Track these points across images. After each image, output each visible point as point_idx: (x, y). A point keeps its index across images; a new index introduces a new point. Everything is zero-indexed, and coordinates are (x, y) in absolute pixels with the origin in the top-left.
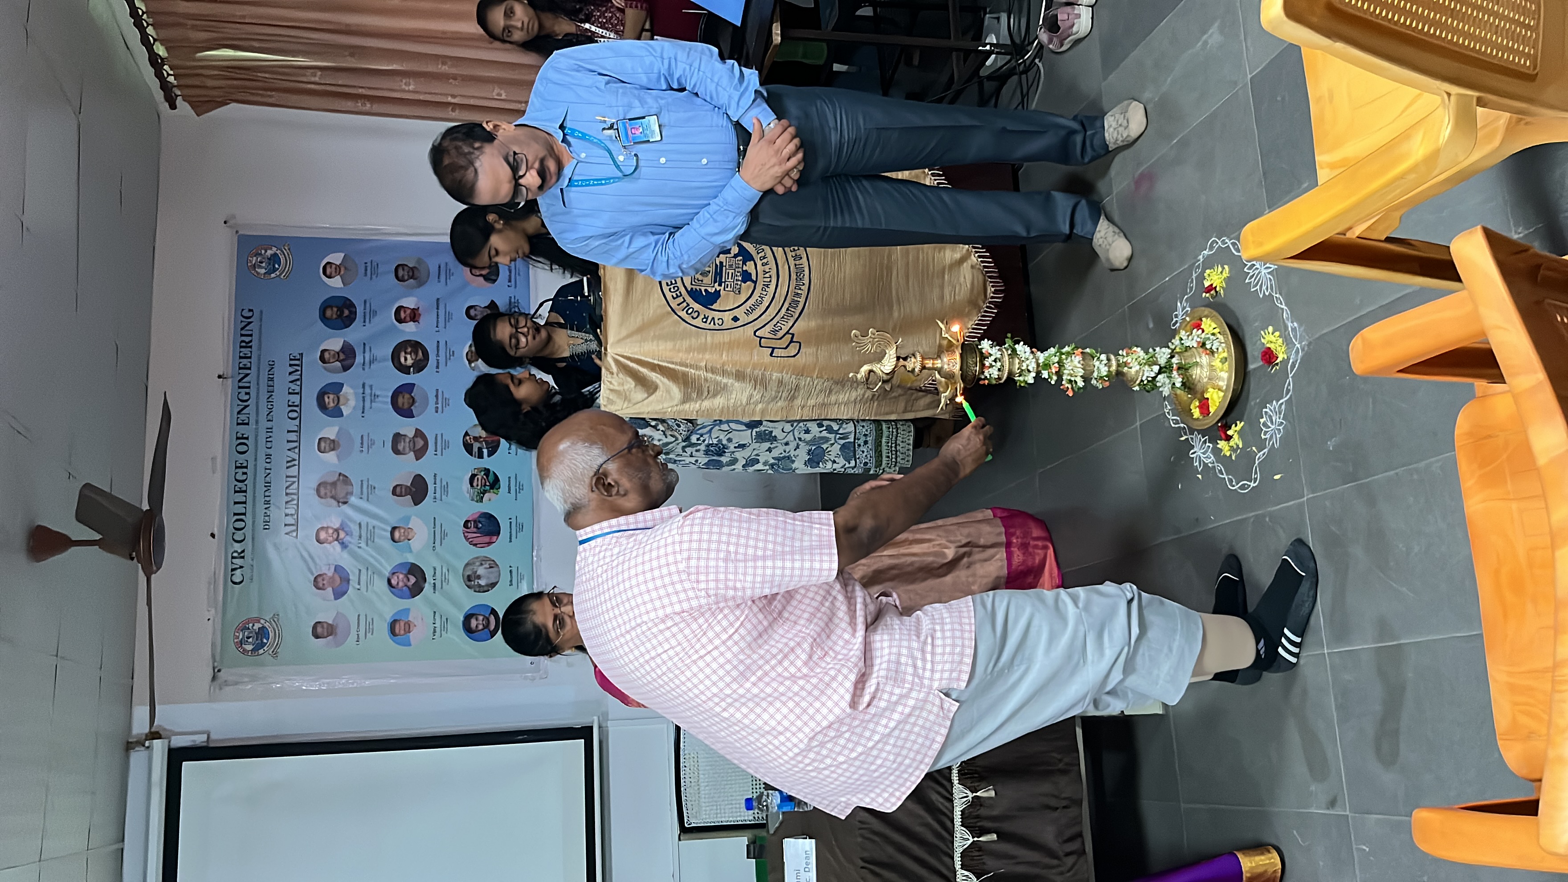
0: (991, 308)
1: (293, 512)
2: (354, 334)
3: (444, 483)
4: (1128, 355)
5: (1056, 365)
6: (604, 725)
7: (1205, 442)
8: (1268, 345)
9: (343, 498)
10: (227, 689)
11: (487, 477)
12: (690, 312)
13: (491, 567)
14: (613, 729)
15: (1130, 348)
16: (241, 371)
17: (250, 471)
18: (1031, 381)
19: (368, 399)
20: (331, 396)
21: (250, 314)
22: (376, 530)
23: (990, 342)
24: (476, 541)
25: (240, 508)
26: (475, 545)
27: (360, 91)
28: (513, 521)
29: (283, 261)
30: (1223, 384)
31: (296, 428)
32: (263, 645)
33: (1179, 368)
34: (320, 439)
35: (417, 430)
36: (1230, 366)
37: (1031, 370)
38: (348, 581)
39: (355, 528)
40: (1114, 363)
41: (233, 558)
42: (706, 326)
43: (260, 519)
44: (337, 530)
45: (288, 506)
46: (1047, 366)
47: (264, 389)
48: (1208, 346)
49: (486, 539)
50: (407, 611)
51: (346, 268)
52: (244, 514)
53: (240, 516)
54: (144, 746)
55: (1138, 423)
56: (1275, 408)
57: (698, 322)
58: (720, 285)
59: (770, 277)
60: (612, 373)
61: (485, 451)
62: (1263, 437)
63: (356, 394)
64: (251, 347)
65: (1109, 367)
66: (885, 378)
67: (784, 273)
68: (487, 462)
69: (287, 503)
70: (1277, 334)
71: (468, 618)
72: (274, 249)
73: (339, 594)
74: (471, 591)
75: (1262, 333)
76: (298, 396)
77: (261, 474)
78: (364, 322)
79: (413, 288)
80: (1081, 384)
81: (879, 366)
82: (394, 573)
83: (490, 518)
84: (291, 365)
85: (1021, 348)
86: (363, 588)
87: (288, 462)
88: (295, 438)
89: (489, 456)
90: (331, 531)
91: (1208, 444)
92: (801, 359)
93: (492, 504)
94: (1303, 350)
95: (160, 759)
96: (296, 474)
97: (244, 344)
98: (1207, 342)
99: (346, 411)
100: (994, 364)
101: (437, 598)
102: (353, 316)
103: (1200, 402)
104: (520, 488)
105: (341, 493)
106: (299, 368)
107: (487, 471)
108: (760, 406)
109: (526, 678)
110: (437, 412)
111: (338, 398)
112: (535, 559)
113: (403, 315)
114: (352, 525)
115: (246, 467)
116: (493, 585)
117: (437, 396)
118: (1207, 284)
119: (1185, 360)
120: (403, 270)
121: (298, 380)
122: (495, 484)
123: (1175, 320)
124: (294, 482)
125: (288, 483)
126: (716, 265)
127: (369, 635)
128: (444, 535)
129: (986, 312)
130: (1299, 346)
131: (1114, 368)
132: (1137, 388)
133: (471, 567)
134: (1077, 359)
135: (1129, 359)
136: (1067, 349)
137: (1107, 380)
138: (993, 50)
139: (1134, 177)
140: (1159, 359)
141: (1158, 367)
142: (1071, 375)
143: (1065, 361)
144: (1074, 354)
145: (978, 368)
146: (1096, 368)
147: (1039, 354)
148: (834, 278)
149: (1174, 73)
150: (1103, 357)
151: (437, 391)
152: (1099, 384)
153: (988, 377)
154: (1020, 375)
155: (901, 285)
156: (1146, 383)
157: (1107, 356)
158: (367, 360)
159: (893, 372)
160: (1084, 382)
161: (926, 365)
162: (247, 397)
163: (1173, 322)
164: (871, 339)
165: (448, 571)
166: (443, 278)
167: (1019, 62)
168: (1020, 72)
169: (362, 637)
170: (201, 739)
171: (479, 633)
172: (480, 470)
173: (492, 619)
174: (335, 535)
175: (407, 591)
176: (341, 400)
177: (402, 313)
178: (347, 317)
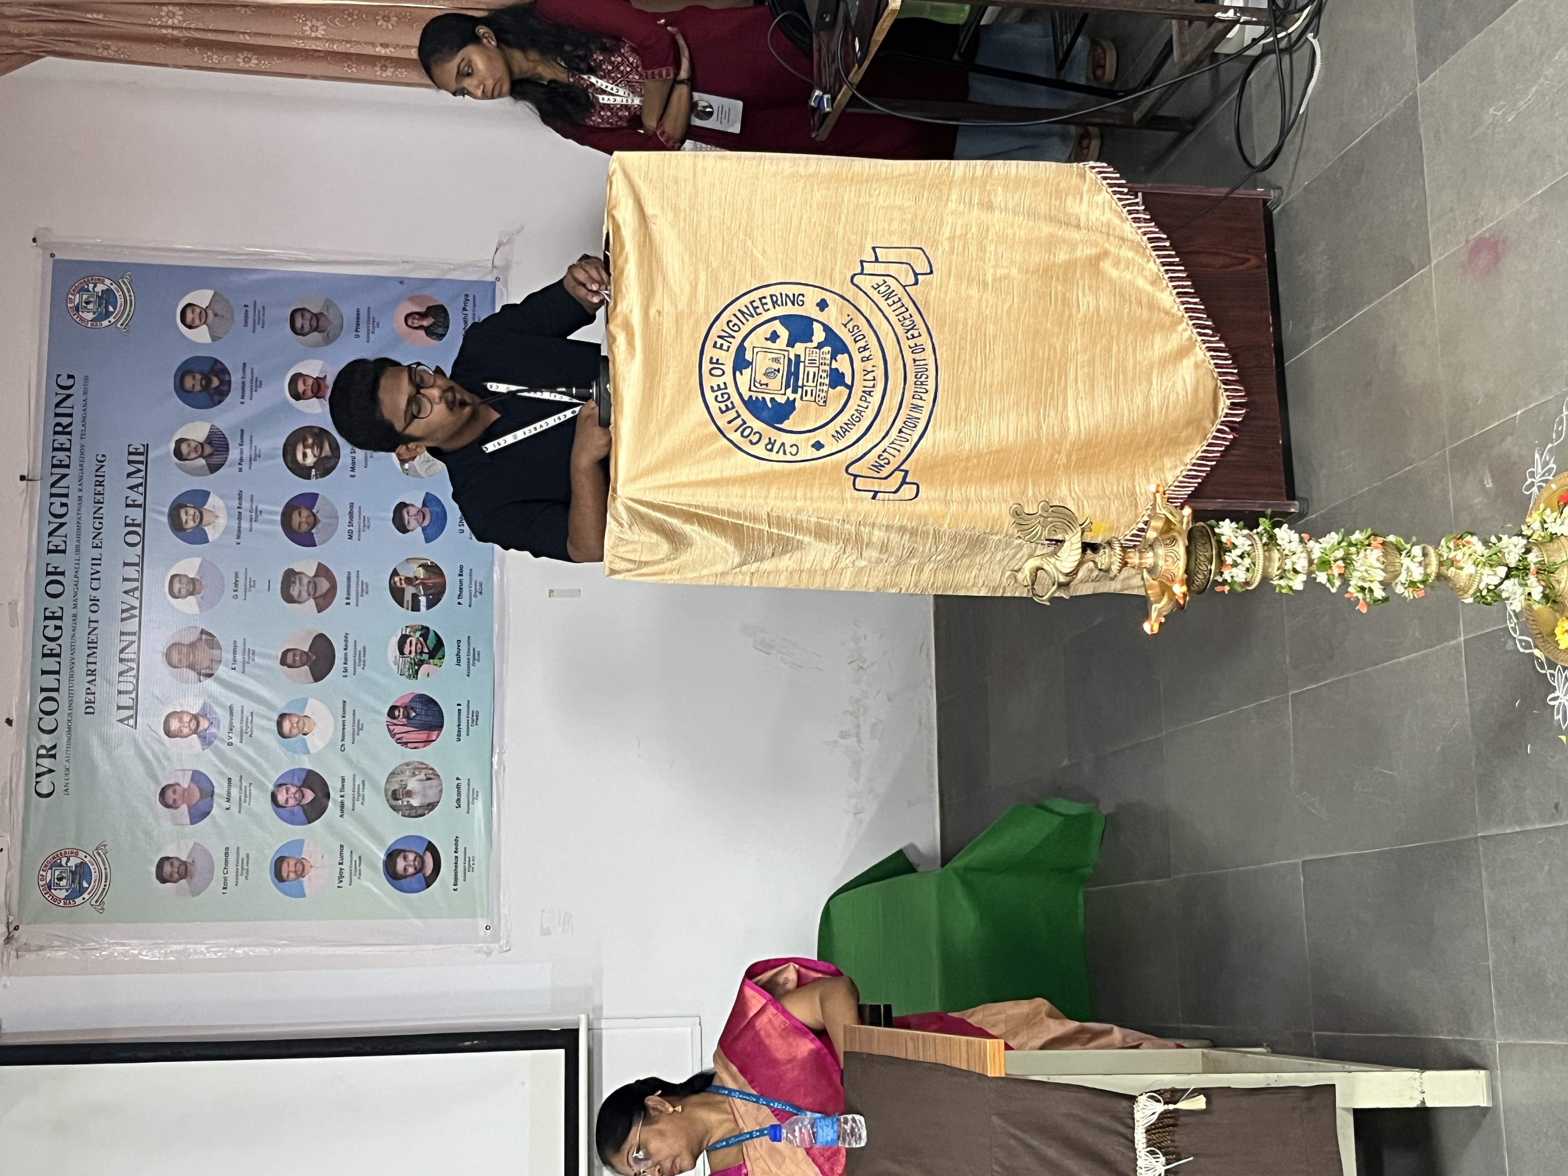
0: (1224, 432)
1: (131, 687)
2: (226, 416)
3: (360, 648)
4: (1457, 548)
5: (1341, 563)
6: (595, 1026)
9: (208, 668)
10: (31, 957)
11: (425, 640)
12: (746, 433)
13: (428, 779)
14: (608, 1031)
15: (1461, 538)
16: (54, 470)
17: (66, 623)
18: (1299, 587)
19: (246, 514)
20: (191, 511)
21: (70, 382)
22: (256, 718)
23: (1234, 525)
24: (406, 738)
25: (49, 681)
26: (405, 744)
27: (241, 39)
28: (464, 708)
29: (120, 301)
31: (136, 560)
32: (82, 891)
33: (1539, 571)
34: (173, 577)
35: (319, 563)
37: (1299, 569)
38: (212, 794)
40: (1433, 560)
41: (39, 756)
42: (773, 456)
43: (81, 697)
44: (195, 717)
45: (122, 679)
46: (1325, 564)
47: (89, 498)
49: (422, 736)
50: (301, 843)
51: (216, 315)
52: (57, 690)
53: (50, 694)
57: (759, 450)
58: (795, 391)
59: (874, 379)
60: (622, 525)
61: (423, 600)
63: (228, 508)
64: (70, 433)
65: (1426, 566)
66: (1062, 579)
67: (896, 370)
68: (425, 617)
69: (121, 674)
71: (392, 856)
72: (108, 282)
73: (199, 815)
74: (398, 816)
76: (141, 510)
77: (83, 629)
78: (243, 397)
79: (317, 345)
80: (1379, 593)
81: (1052, 560)
82: (281, 785)
83: (428, 702)
84: (130, 462)
85: (1284, 534)
86: (234, 808)
87: (123, 611)
88: (136, 575)
89: (428, 608)
90: (186, 719)
92: (921, 507)
96: (136, 629)
97: (59, 429)
99: (212, 534)
100: (1239, 560)
101: (348, 825)
102: (225, 388)
104: (475, 657)
105: (204, 663)
106: (142, 467)
107: (425, 631)
109: (479, 950)
110: (351, 537)
111: (202, 514)
112: (495, 767)
113: (301, 388)
114: (218, 710)
115: (60, 618)
116: (431, 806)
117: (351, 514)
119: (1549, 557)
120: (303, 316)
121: (141, 485)
122: (437, 650)
123: (1529, 481)
124: (132, 642)
125: (124, 644)
126: (790, 360)
127: (241, 879)
128: (359, 728)
129: (1215, 438)
131: (1433, 569)
132: (1470, 600)
134: (1374, 555)
135: (1459, 555)
136: (1357, 536)
137: (1422, 586)
138: (1240, 18)
139: (1467, 242)
140: (1506, 555)
141: (1505, 569)
142: (1363, 579)
143: (1354, 557)
144: (1369, 545)
145: (1213, 567)
146: (1404, 567)
147: (1311, 544)
148: (975, 382)
149: (1542, 80)
150: (1417, 551)
151: (352, 505)
152: (1409, 594)
153: (1229, 580)
154: (1281, 578)
155: (1082, 394)
156: (1484, 593)
157: (1424, 549)
158: (246, 455)
159: (1075, 572)
160: (1384, 590)
161: (1129, 561)
162: (63, 510)
163: (1527, 483)
164: (1042, 519)
165: (363, 782)
166: (363, 332)
167: (1279, 36)
168: (1281, 51)
169: (231, 883)
171: (408, 879)
172: (414, 629)
173: (429, 859)
174: (193, 725)
175: (301, 813)
176: (206, 518)
177: (300, 384)
178: (216, 389)
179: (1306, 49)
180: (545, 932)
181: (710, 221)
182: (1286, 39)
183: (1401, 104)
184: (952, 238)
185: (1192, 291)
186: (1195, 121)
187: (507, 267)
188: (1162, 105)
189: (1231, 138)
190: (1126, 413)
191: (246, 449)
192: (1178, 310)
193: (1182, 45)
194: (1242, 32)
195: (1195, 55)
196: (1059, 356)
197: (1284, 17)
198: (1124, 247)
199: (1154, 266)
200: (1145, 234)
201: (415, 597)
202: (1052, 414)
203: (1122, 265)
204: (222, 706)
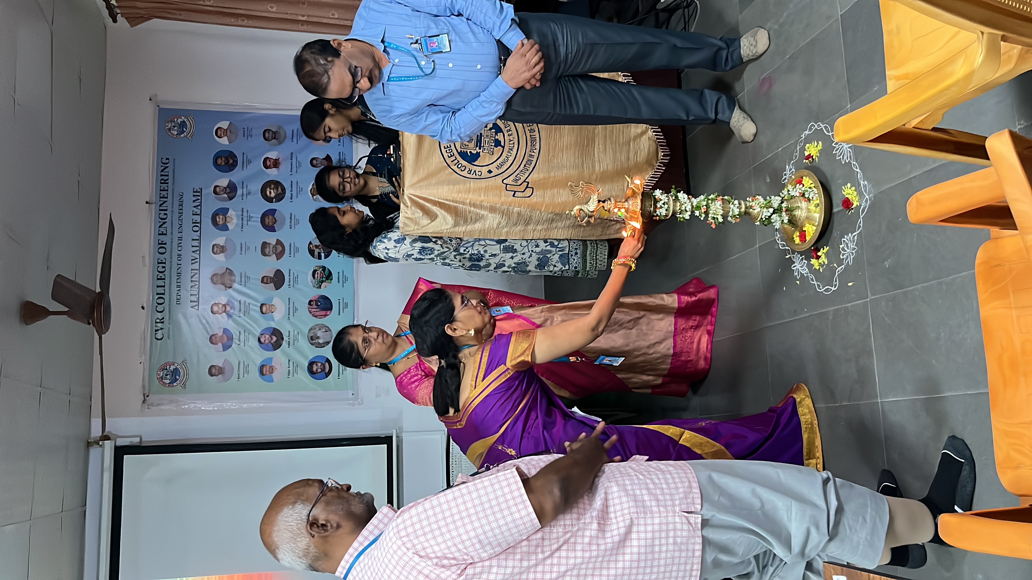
0: (661, 166)
1: (196, 293)
2: (236, 176)
3: (296, 275)
4: (753, 201)
5: (705, 207)
6: (400, 436)
7: (802, 259)
8: (847, 196)
9: (229, 284)
10: (153, 408)
11: (324, 272)
12: (459, 166)
13: (326, 331)
14: (405, 437)
15: (755, 197)
16: (161, 199)
17: (167, 266)
18: (688, 218)
19: (245, 219)
20: (221, 217)
21: (167, 161)
22: (251, 306)
23: (661, 191)
24: (317, 314)
25: (160, 290)
26: (316, 316)
27: (240, 12)
29: (189, 126)
30: (816, 221)
31: (198, 238)
32: (176, 380)
33: (786, 211)
34: (214, 246)
35: (277, 240)
36: (821, 209)
37: (688, 210)
38: (232, 339)
39: (236, 304)
40: (743, 206)
41: (156, 322)
42: (470, 176)
43: (174, 297)
44: (224, 306)
45: (192, 289)
46: (698, 208)
47: (176, 211)
48: (807, 196)
49: (323, 313)
50: (271, 359)
51: (230, 132)
52: (164, 294)
53: (161, 295)
54: (99, 444)
55: (757, 246)
56: (850, 238)
57: (465, 173)
58: (480, 149)
59: (514, 144)
60: (407, 207)
61: (323, 255)
62: (841, 257)
63: (237, 216)
64: (167, 183)
65: (740, 209)
66: (590, 213)
67: (523, 139)
68: (324, 262)
69: (192, 287)
70: (853, 188)
71: (311, 364)
72: (183, 117)
73: (226, 347)
74: (314, 347)
75: (843, 187)
76: (199, 216)
77: (175, 267)
78: (243, 167)
79: (275, 145)
80: (721, 220)
81: (586, 206)
82: (262, 334)
83: (325, 299)
84: (194, 196)
85: (682, 195)
86: (242, 344)
87: (192, 260)
88: (197, 244)
89: (325, 258)
90: (220, 306)
91: (804, 261)
92: (534, 199)
93: (327, 290)
94: (870, 199)
95: (109, 453)
96: (198, 268)
97: (163, 181)
98: (806, 193)
99: (230, 226)
100: (663, 206)
101: (291, 351)
102: (235, 163)
103: (800, 233)
104: (346, 280)
105: (228, 282)
106: (200, 198)
107: (324, 268)
108: (505, 230)
109: (349, 404)
110: (291, 228)
111: (226, 218)
113: (268, 163)
115: (165, 263)
116: (328, 343)
117: (291, 218)
118: (807, 154)
119: (791, 205)
120: (269, 133)
121: (199, 205)
122: (329, 276)
123: (784, 177)
124: (196, 273)
125: (193, 274)
126: (478, 135)
127: (246, 375)
128: (296, 310)
129: (657, 169)
130: (867, 197)
131: (743, 210)
132: (758, 223)
133: (314, 331)
134: (719, 203)
135: (753, 204)
136: (712, 196)
137: (738, 217)
139: (759, 80)
140: (773, 204)
141: (773, 210)
142: (715, 214)
143: (710, 205)
144: (717, 200)
145: (652, 208)
146: (731, 209)
147: (693, 199)
148: (556, 145)
149: (789, 9)
151: (291, 214)
152: (733, 220)
153: (659, 215)
154: (680, 214)
155: (601, 151)
156: (764, 220)
157: (739, 202)
158: (245, 193)
159: (595, 211)
160: (723, 219)
161: (617, 206)
162: (165, 217)
164: (581, 189)
165: (298, 333)
166: (295, 139)
169: (241, 376)
170: (136, 440)
171: (318, 374)
172: (319, 267)
173: (327, 365)
174: (223, 309)
175: (271, 346)
176: (228, 219)
177: (268, 162)
178: (231, 164)
179: (694, 4)
180: (378, 396)
183: (732, 25)
191: (245, 190)
193: (643, 6)
195: (648, 9)
196: (591, 134)
201: (319, 254)
202: (589, 158)
204: (237, 301)
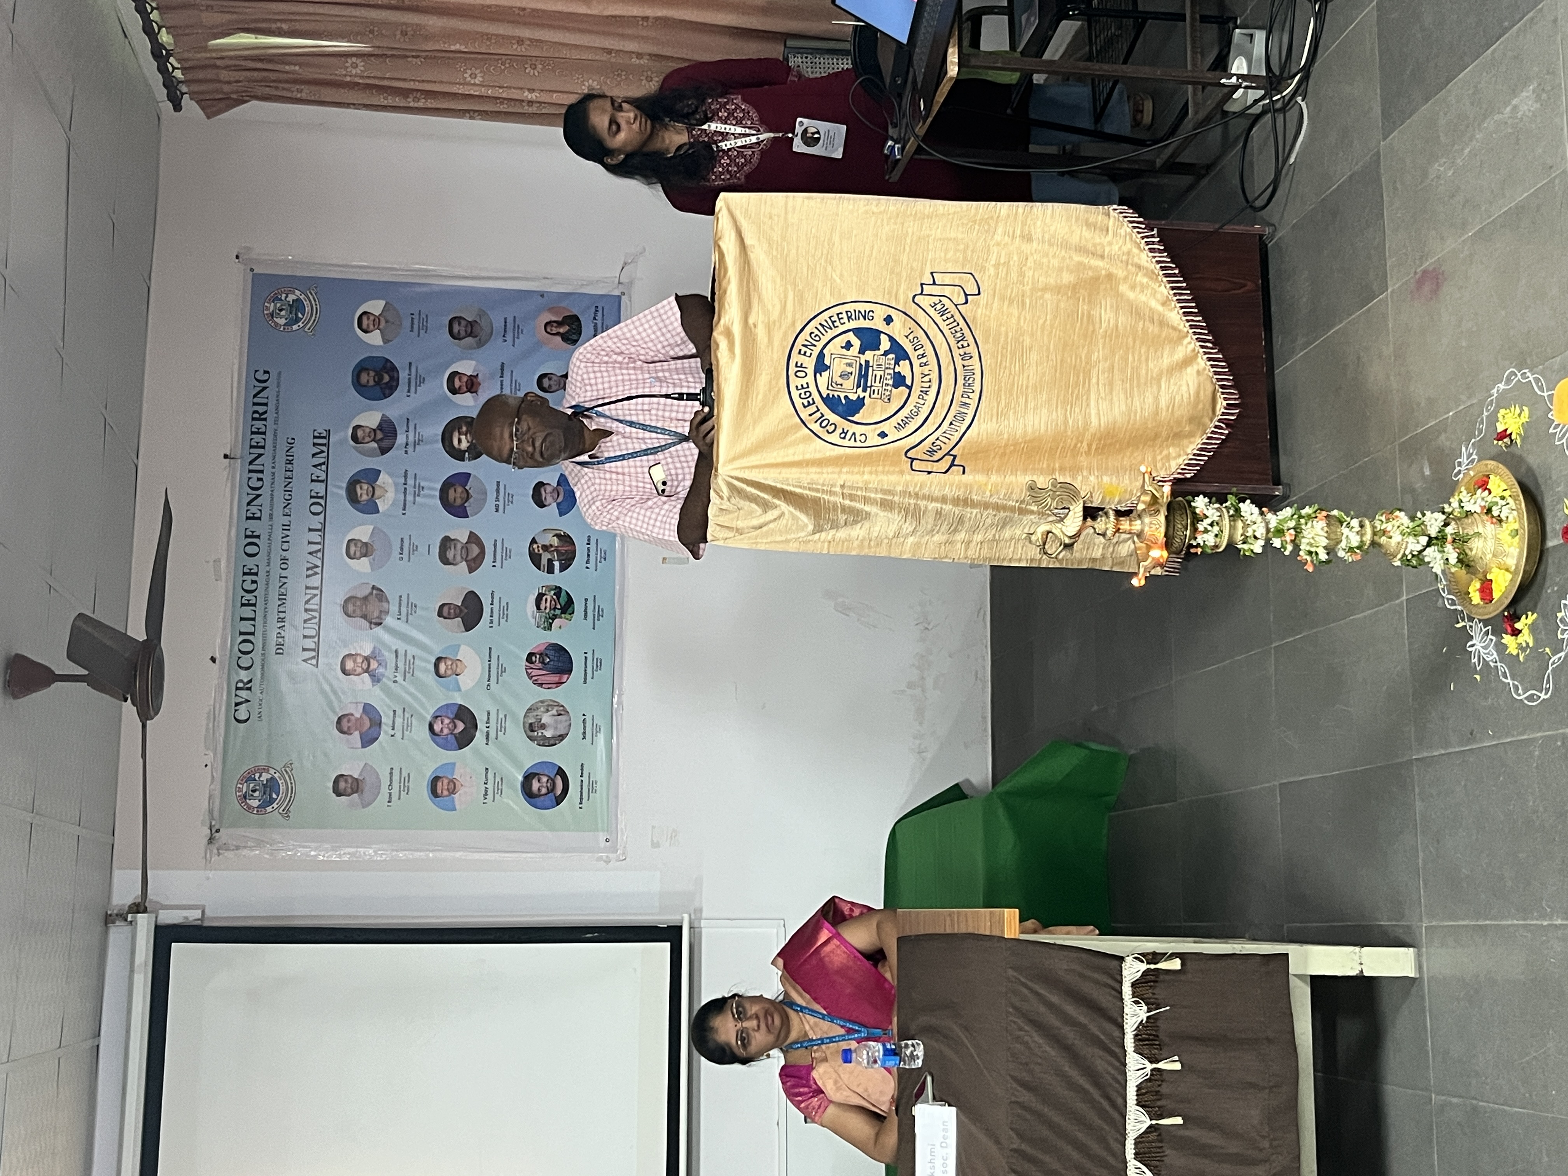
0: (1221, 428)
1: (313, 633)
2: (395, 407)
3: (504, 603)
4: (1388, 520)
5: (1292, 532)
6: (696, 925)
7: (1487, 633)
9: (378, 617)
10: (230, 854)
11: (558, 598)
12: (824, 424)
13: (560, 715)
14: (707, 931)
15: (1392, 513)
16: (252, 450)
17: (261, 579)
18: (1259, 550)
19: (410, 490)
20: (365, 486)
21: (266, 377)
22: (417, 661)
23: (1207, 500)
24: (541, 680)
25: (247, 626)
26: (541, 685)
28: (590, 656)
29: (308, 309)
30: (1511, 562)
31: (319, 527)
32: (271, 801)
33: (1454, 541)
34: (349, 541)
35: (471, 533)
36: (1521, 540)
37: (1258, 536)
38: (380, 724)
39: (389, 657)
40: (1368, 530)
41: (237, 689)
42: (845, 442)
43: (273, 639)
44: (367, 659)
45: (306, 625)
46: (1280, 532)
47: (280, 474)
48: (1495, 513)
49: (555, 678)
50: (452, 766)
51: (387, 322)
52: (253, 634)
53: (247, 637)
54: (126, 920)
55: (1405, 598)
57: (835, 438)
58: (864, 391)
59: (930, 381)
60: (721, 498)
61: (557, 564)
62: (1560, 636)
63: (396, 485)
64: (265, 419)
65: (1362, 536)
66: (1067, 541)
67: (948, 374)
69: (305, 621)
71: (528, 778)
72: (298, 293)
73: (368, 740)
74: (534, 745)
76: (323, 485)
77: (275, 583)
78: (409, 391)
79: (471, 348)
80: (1323, 556)
81: (1059, 525)
82: (437, 717)
83: (559, 651)
84: (314, 444)
85: (1248, 508)
86: (399, 735)
87: (308, 569)
88: (319, 540)
89: (561, 571)
90: (359, 660)
91: (1490, 636)
95: (145, 939)
96: (318, 584)
97: (257, 416)
98: (1494, 508)
99: (382, 506)
100: (1209, 528)
101: (492, 751)
102: (394, 384)
103: (1482, 584)
104: (600, 613)
105: (374, 614)
106: (324, 449)
107: (558, 590)
108: (911, 540)
109: (600, 859)
110: (497, 511)
111: (373, 488)
112: (615, 706)
113: (457, 384)
114: (386, 654)
115: (256, 574)
116: (562, 737)
117: (498, 491)
118: (1500, 428)
119: (1463, 529)
120: (459, 324)
121: (324, 463)
122: (567, 607)
123: (1458, 469)
124: (315, 595)
125: (308, 597)
126: (861, 365)
127: (403, 795)
128: (502, 670)
129: (1213, 433)
131: (1368, 538)
132: (1397, 563)
133: (535, 713)
134: (1319, 525)
135: (1388, 527)
136: (1307, 510)
137: (1358, 551)
138: (1241, 84)
139: (1416, 273)
140: (1429, 527)
141: (1427, 538)
142: (1311, 545)
143: (1303, 527)
144: (1316, 517)
145: (1188, 533)
146: (1344, 536)
147: (1270, 516)
148: (1013, 385)
149: (1474, 142)
150: (1355, 523)
151: (498, 483)
152: (1349, 558)
153: (1202, 544)
154: (1244, 543)
155: (1102, 395)
156: (1409, 557)
157: (1360, 522)
158: (411, 441)
159: (1078, 535)
160: (1328, 554)
161: (1121, 527)
162: (259, 484)
163: (1456, 471)
164: (1051, 493)
165: (505, 716)
166: (509, 337)
167: (1274, 99)
168: (1276, 111)
169: (395, 797)
170: (193, 916)
171: (542, 798)
172: (549, 588)
173: (559, 782)
174: (365, 666)
175: (454, 740)
176: (378, 492)
177: (457, 380)
178: (387, 383)
179: (1296, 108)
180: (655, 845)
181: (797, 250)
182: (1281, 101)
183: (1368, 158)
184: (997, 266)
185: (1196, 310)
186: (1209, 167)
187: (631, 283)
188: (1179, 154)
189: (1236, 181)
190: (1139, 410)
191: (411, 434)
192: (1184, 327)
193: (1196, 104)
194: (1245, 94)
195: (1206, 113)
196: (1084, 363)
197: (1279, 83)
198: (1140, 274)
199: (1164, 290)
200: (1158, 262)
201: (550, 561)
202: (1077, 410)
203: (1138, 289)
204: (390, 650)
